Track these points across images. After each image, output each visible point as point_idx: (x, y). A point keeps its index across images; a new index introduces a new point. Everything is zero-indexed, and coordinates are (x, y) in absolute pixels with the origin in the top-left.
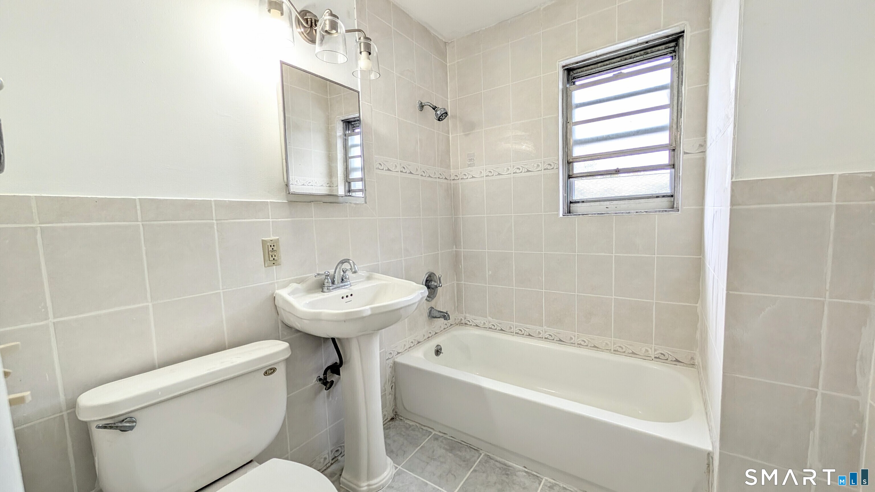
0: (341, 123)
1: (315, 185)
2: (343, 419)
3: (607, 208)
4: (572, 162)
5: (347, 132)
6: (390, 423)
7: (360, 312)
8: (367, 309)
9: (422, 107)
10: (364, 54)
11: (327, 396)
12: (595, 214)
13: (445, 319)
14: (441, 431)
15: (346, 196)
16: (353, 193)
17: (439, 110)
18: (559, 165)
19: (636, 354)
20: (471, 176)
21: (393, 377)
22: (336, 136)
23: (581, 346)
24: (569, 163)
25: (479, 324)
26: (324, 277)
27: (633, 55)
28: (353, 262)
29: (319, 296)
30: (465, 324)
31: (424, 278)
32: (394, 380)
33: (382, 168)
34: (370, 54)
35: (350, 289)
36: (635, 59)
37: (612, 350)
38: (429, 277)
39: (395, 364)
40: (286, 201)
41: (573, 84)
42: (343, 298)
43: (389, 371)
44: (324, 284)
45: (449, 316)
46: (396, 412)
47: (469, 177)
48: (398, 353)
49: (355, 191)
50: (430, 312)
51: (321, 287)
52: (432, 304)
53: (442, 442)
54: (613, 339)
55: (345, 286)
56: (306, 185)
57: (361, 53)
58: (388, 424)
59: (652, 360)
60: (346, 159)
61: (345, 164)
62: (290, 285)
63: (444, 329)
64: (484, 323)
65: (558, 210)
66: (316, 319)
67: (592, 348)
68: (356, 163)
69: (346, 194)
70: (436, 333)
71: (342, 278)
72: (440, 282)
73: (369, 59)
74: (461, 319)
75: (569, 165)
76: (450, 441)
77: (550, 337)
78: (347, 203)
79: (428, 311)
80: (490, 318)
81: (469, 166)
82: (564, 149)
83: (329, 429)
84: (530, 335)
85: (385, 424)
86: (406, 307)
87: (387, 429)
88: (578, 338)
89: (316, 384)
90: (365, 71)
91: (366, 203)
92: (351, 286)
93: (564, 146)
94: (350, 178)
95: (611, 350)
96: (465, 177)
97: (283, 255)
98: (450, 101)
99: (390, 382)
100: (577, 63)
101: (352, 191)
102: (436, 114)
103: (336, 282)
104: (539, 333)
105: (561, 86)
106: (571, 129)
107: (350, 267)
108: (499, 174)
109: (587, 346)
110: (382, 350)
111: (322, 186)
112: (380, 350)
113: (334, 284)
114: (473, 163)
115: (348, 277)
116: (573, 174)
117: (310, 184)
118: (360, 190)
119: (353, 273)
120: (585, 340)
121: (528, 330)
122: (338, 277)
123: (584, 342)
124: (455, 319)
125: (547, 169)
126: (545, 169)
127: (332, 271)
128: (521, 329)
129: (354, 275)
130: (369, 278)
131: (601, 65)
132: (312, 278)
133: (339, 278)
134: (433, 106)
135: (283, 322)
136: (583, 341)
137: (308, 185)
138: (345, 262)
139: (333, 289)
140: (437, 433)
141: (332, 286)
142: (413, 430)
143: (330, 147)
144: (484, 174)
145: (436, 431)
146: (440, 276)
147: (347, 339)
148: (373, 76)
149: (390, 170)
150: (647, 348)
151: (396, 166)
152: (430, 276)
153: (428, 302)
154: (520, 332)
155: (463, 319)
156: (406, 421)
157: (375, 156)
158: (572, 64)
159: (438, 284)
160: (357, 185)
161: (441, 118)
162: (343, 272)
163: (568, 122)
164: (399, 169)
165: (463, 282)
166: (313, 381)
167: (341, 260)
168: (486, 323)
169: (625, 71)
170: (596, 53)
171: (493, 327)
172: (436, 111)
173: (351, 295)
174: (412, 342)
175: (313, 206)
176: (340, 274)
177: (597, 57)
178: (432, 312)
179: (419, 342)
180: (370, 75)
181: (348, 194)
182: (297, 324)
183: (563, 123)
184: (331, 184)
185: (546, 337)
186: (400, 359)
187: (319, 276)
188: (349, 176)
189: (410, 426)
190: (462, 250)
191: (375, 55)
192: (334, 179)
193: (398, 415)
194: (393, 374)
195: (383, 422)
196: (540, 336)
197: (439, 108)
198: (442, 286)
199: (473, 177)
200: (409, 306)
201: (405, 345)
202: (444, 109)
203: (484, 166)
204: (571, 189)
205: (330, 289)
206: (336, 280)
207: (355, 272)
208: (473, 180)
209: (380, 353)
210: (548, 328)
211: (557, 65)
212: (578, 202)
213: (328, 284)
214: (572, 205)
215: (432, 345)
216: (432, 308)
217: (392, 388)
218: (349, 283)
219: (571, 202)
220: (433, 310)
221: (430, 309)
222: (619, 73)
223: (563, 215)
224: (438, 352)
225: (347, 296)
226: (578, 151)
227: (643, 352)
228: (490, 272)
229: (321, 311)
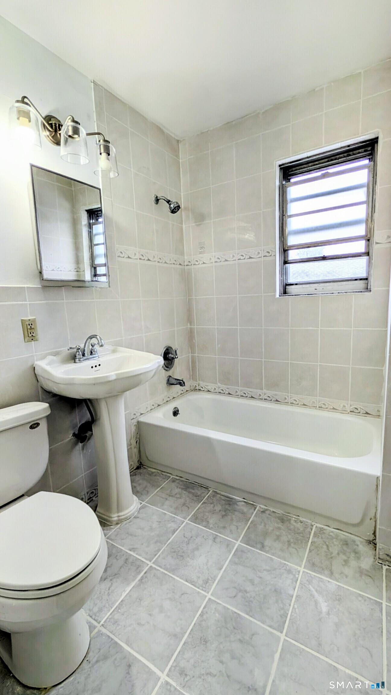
0: (86, 213)
1: (64, 270)
2: (96, 467)
3: (316, 289)
4: (287, 250)
5: (91, 221)
6: (136, 470)
7: (107, 377)
8: (112, 375)
9: (157, 200)
10: (104, 155)
11: (82, 450)
12: (306, 295)
13: (181, 386)
14: (178, 475)
15: (92, 281)
16: (99, 277)
17: (172, 204)
18: (275, 252)
19: (336, 409)
20: (202, 263)
21: (138, 433)
22: (82, 225)
23: (293, 405)
24: (285, 251)
25: (211, 390)
26: (75, 350)
27: (338, 156)
28: (100, 337)
29: (72, 366)
30: (199, 390)
31: (163, 351)
32: (138, 437)
33: (123, 256)
34: (109, 155)
35: (98, 360)
36: (340, 160)
37: (318, 407)
38: (167, 351)
39: (138, 422)
40: (40, 286)
41: (288, 181)
42: (92, 367)
43: (133, 429)
44: (76, 356)
45: (184, 383)
46: (140, 462)
47: (200, 263)
48: (141, 414)
49: (100, 275)
50: (168, 380)
51: (73, 358)
52: (170, 373)
53: (178, 483)
54: (318, 398)
55: (94, 357)
56: (56, 270)
57: (101, 154)
58: (134, 471)
59: (348, 413)
60: (92, 245)
61: (90, 251)
62: (47, 357)
63: (181, 394)
64: (215, 389)
65: (275, 291)
66: (71, 383)
67: (301, 406)
68: (100, 250)
69: (92, 279)
70: (174, 398)
71: (91, 351)
72: (176, 355)
73: (108, 159)
74: (196, 386)
75: (285, 253)
76: (185, 483)
77: (268, 399)
78: (93, 287)
79: (166, 379)
80: (219, 384)
81: (201, 253)
82: (281, 239)
83: (85, 475)
84: (252, 397)
85: (131, 472)
86: (145, 373)
87: (133, 476)
88: (291, 398)
89: (72, 439)
90: (105, 170)
91: (109, 286)
92: (99, 358)
93: (281, 236)
94: (95, 263)
95: (316, 407)
96: (197, 263)
97: (40, 332)
98: (183, 194)
99: (135, 438)
100: (291, 163)
101: (98, 276)
102: (170, 207)
103: (86, 355)
104: (260, 395)
105: (277, 183)
106: (286, 221)
107: (98, 342)
108: (226, 260)
109: (298, 404)
110: (127, 412)
111: (70, 271)
112: (125, 412)
113: (84, 356)
114: (204, 251)
115: (96, 350)
116: (288, 260)
117: (59, 270)
118: (104, 275)
119: (100, 347)
120: (296, 399)
121: (251, 393)
122: (87, 350)
123: (295, 402)
124: (190, 386)
125: (266, 256)
126: (264, 256)
127: (82, 346)
128: (245, 392)
129: (101, 348)
130: (114, 351)
131: (312, 165)
132: (65, 351)
133: (88, 352)
134: (167, 199)
135: (42, 387)
136: (295, 400)
137: (57, 271)
138: (93, 338)
139: (83, 360)
140: (174, 477)
141: (82, 358)
142: (155, 476)
143: (76, 236)
144: (213, 260)
145: (173, 475)
146: (176, 349)
147: (97, 399)
148: (112, 175)
149: (131, 258)
150: (344, 404)
151: (135, 254)
152: (167, 349)
153: (166, 372)
154: (244, 395)
155: (197, 386)
156: (149, 469)
157: (117, 246)
158: (288, 163)
159: (174, 356)
160: (101, 270)
161: (174, 211)
162: (91, 346)
163: (284, 214)
164: (138, 256)
165: (196, 355)
166: (69, 437)
167: (89, 336)
168: (216, 388)
169: (331, 170)
170: (307, 154)
171: (222, 392)
172: (170, 205)
173: (99, 365)
174: (153, 405)
175: (64, 291)
176: (89, 348)
177: (308, 158)
178: (170, 380)
179: (159, 405)
180: (109, 173)
181: (95, 280)
182: (55, 388)
183: (280, 216)
184: (78, 270)
185: (265, 398)
186: (142, 419)
187: (71, 349)
188: (94, 262)
189: (153, 473)
190: (196, 327)
191: (113, 155)
192: (81, 266)
193: (143, 465)
194: (137, 431)
195: (130, 470)
196: (261, 397)
197: (172, 201)
198: (178, 358)
199: (204, 263)
200: (148, 372)
201: (147, 408)
202: (177, 203)
203: (213, 253)
204: (286, 273)
205: (81, 360)
206: (86, 353)
207: (102, 346)
208: (204, 265)
209: (125, 415)
210: (267, 391)
211: (274, 164)
212: (292, 285)
213: (79, 356)
214: (287, 287)
215: (170, 408)
216: (170, 376)
217: (136, 443)
218: (97, 355)
219: (287, 285)
220: (171, 378)
221: (168, 378)
222: (326, 173)
223: (280, 296)
224: (176, 413)
225: (96, 366)
226: (292, 241)
227: (341, 407)
228: (219, 346)
229: (74, 377)
